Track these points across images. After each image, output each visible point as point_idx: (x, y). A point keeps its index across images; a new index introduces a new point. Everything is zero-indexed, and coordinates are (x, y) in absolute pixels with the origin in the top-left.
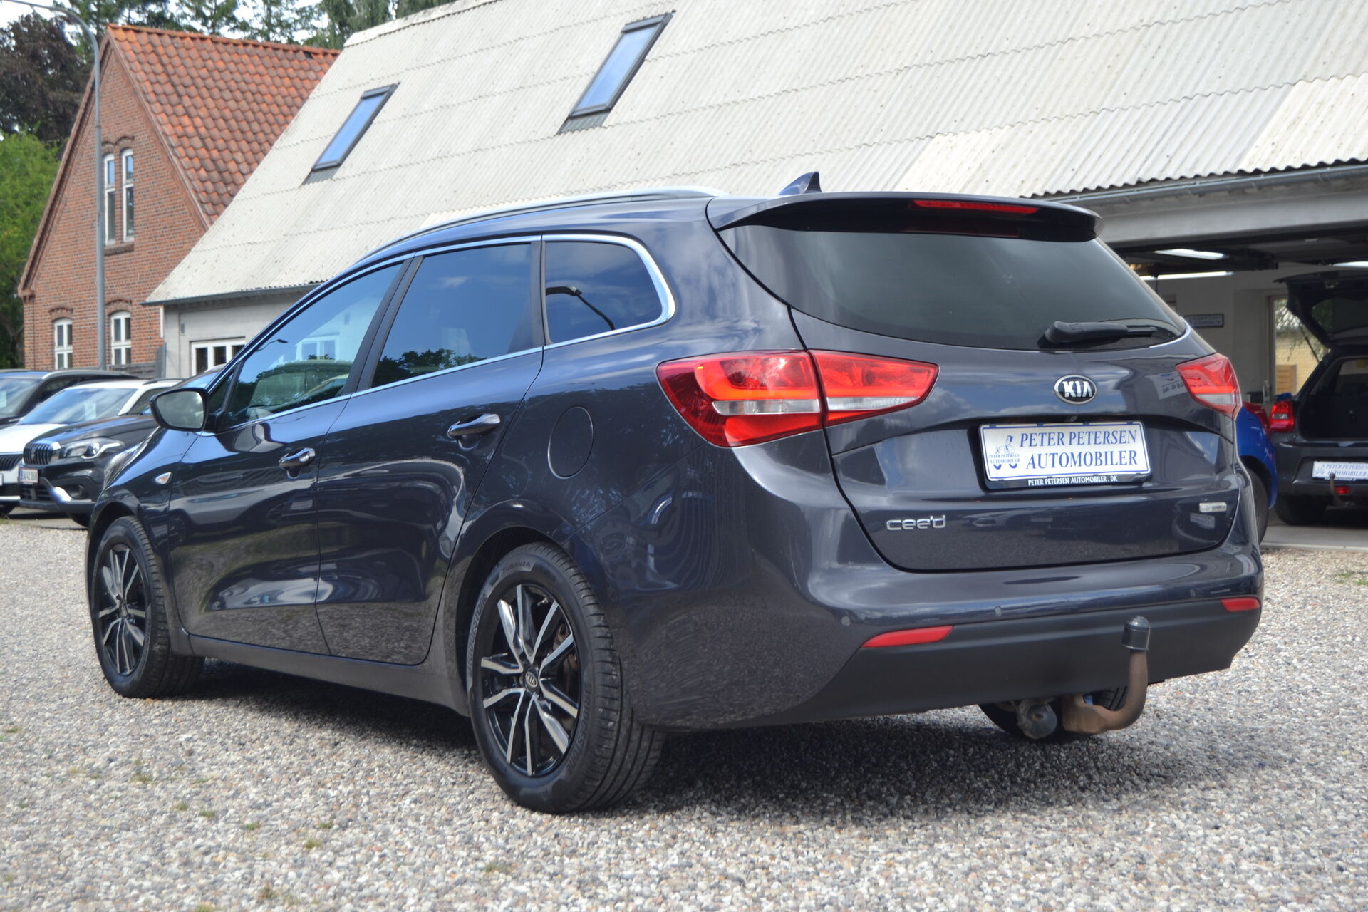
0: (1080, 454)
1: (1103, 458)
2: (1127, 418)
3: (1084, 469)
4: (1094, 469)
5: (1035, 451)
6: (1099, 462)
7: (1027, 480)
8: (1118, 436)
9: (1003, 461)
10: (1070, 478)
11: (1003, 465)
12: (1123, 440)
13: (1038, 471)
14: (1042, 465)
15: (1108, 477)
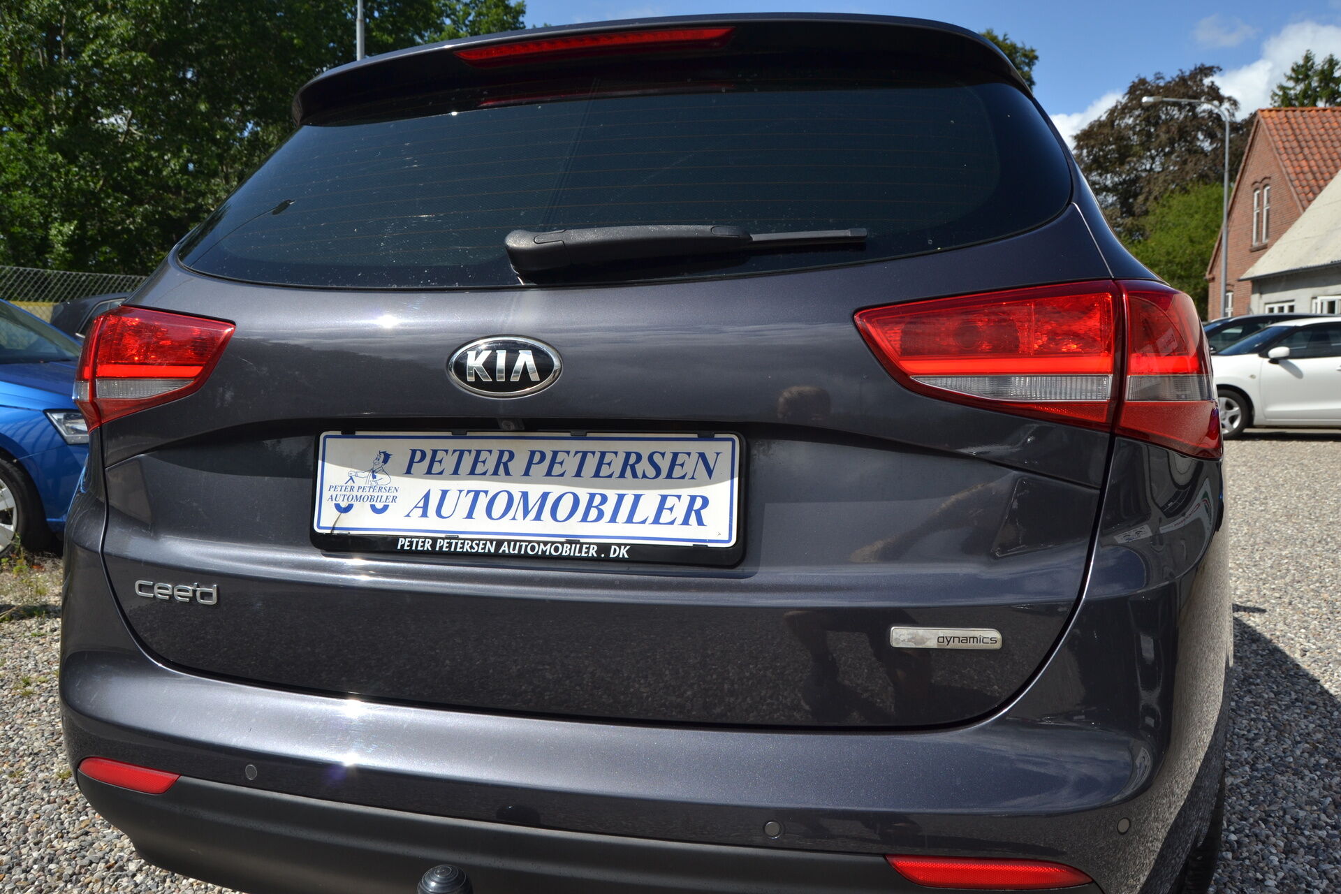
0: (545, 496)
1: (608, 509)
2: (706, 429)
3: (547, 526)
4: (574, 527)
5: (435, 486)
6: (594, 513)
7: (396, 539)
8: (665, 465)
9: (360, 499)
10: (500, 543)
11: (356, 505)
12: (678, 472)
13: (433, 524)
14: (443, 513)
15: (604, 548)
